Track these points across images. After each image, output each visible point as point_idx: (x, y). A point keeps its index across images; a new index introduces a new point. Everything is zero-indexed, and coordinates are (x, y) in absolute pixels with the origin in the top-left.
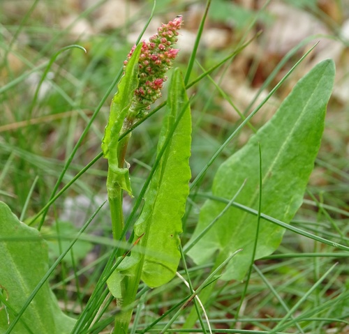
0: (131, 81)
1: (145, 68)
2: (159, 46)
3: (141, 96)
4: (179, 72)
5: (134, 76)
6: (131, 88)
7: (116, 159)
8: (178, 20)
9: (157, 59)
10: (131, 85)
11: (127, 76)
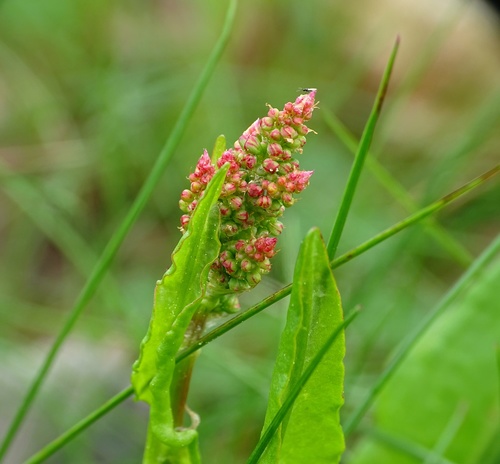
0: (202, 242)
1: (233, 213)
2: (266, 163)
3: (223, 272)
4: (316, 238)
5: (210, 233)
6: (201, 258)
7: (168, 413)
8: (306, 98)
9: (260, 194)
10: (203, 252)
11: (194, 233)
